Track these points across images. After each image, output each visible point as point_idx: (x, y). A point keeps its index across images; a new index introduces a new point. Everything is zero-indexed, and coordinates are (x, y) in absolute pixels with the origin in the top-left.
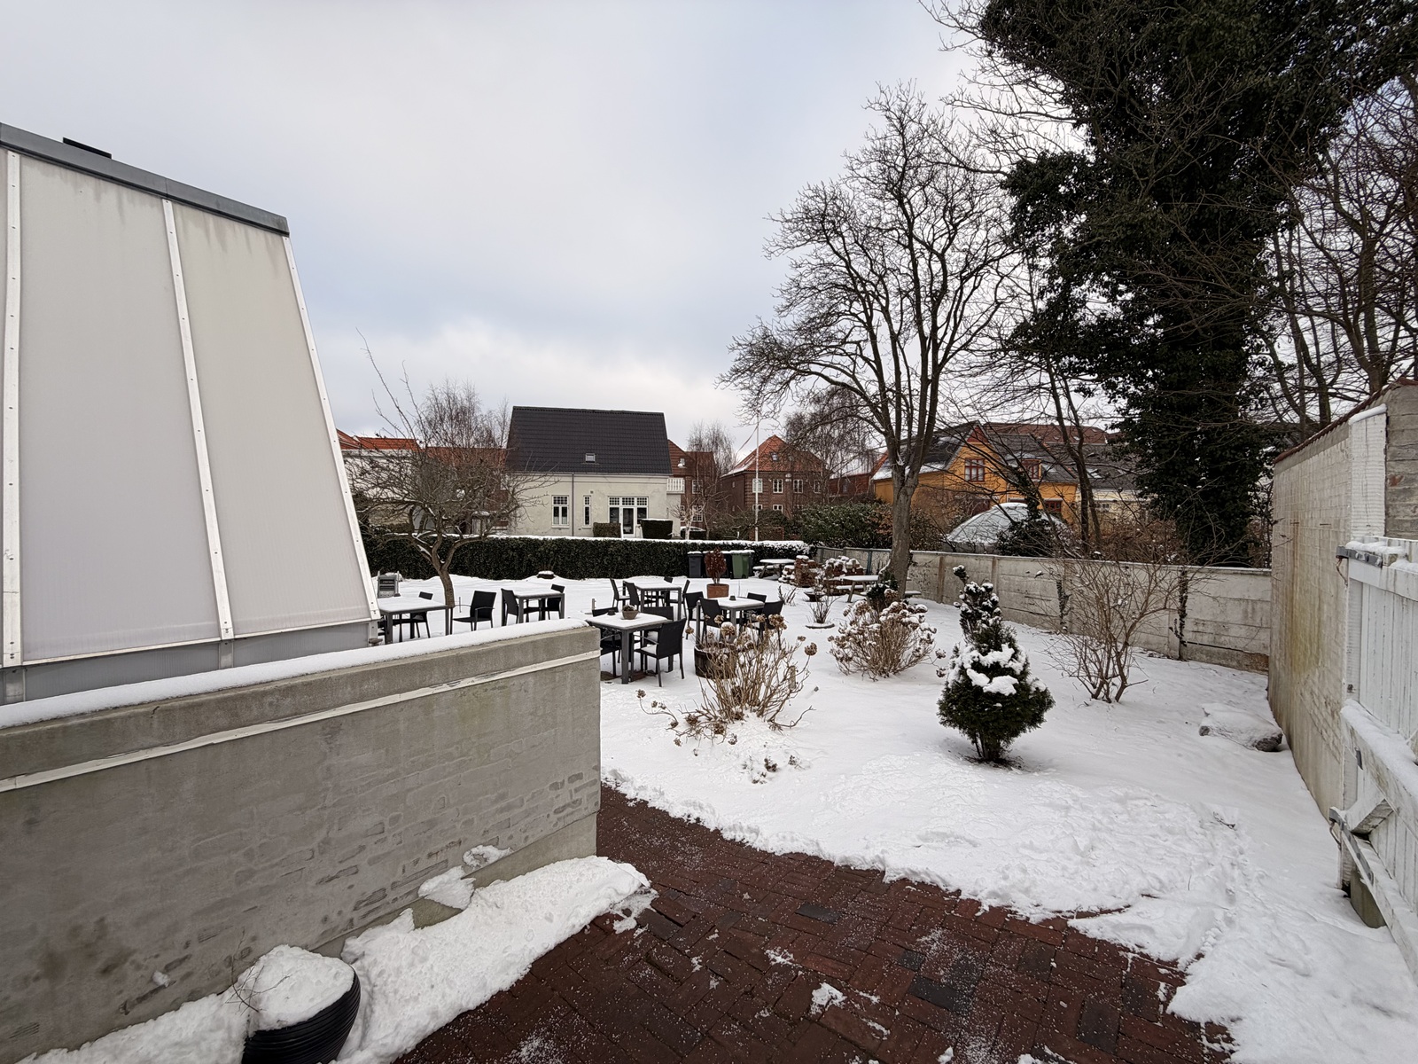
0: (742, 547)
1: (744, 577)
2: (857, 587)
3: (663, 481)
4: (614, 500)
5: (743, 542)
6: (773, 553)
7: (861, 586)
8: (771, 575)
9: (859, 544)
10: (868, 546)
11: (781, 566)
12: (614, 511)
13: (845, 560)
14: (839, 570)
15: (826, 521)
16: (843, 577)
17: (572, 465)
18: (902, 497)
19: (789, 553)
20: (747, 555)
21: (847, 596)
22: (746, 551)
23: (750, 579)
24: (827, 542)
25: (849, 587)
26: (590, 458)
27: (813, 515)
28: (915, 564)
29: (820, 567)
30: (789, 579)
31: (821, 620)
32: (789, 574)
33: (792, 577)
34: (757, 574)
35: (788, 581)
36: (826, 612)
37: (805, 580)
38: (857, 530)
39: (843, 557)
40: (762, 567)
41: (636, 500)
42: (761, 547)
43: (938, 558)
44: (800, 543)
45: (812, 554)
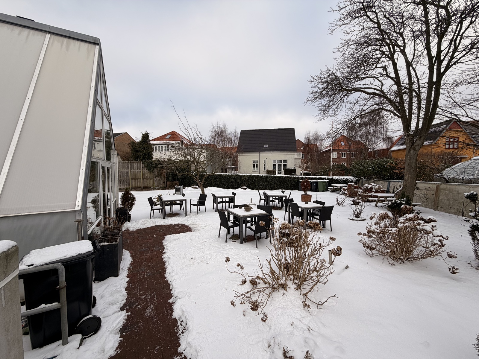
0: (323, 179)
1: (323, 191)
2: (380, 199)
3: (294, 154)
4: (274, 161)
5: (324, 177)
6: (337, 182)
7: (383, 199)
8: (336, 191)
9: (383, 178)
10: (388, 179)
11: (341, 187)
12: (274, 165)
13: (374, 185)
14: (371, 190)
15: (364, 167)
16: (373, 194)
17: (260, 149)
18: (412, 151)
19: (345, 182)
20: (325, 182)
21: (374, 203)
22: (325, 181)
23: (326, 193)
24: (365, 177)
25: (376, 199)
26: (266, 146)
27: (358, 164)
28: (418, 189)
29: (360, 188)
30: (344, 193)
31: (358, 216)
32: (345, 191)
33: (346, 192)
34: (330, 190)
35: (344, 194)
36: (361, 212)
37: (352, 194)
38: (381, 171)
39: (373, 184)
40: (332, 188)
41: (282, 161)
42: (332, 179)
43: (435, 186)
44: (351, 177)
45: (357, 182)
